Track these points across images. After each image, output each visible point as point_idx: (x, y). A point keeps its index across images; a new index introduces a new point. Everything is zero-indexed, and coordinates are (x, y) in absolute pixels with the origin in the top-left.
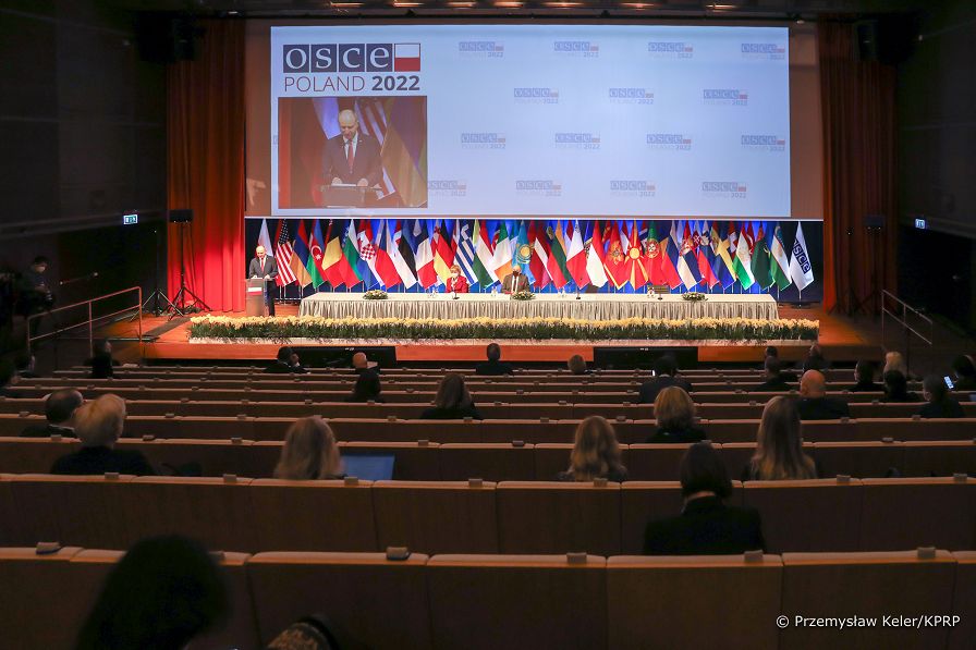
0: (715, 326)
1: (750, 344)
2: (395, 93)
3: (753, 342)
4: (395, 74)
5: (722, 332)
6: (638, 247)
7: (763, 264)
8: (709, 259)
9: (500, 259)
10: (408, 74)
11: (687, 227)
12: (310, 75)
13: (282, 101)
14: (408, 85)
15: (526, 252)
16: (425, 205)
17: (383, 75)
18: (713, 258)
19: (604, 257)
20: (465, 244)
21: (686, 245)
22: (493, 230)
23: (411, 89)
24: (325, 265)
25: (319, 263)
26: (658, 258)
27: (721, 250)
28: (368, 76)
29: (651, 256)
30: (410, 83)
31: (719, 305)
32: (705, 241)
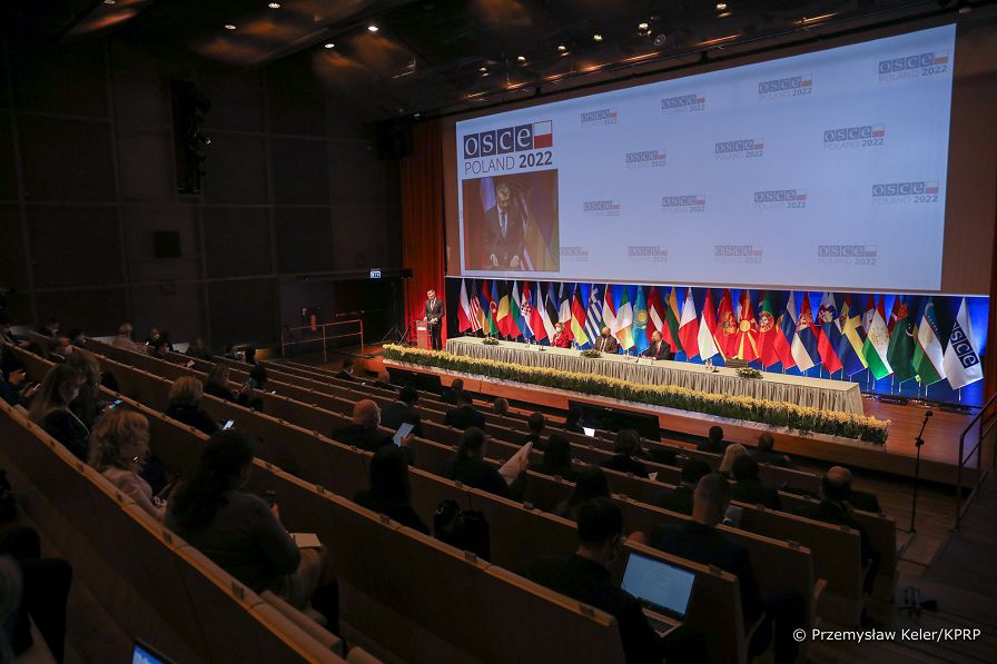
0: (750, 407)
1: (793, 434)
2: (535, 169)
3: (796, 433)
4: (534, 151)
5: (760, 414)
6: (749, 320)
7: (904, 351)
8: (831, 340)
9: (622, 323)
10: (543, 150)
11: (807, 299)
12: (480, 159)
13: (464, 181)
14: (543, 161)
15: (643, 318)
16: (558, 271)
17: (527, 153)
18: (836, 338)
19: (715, 328)
20: (593, 306)
21: (802, 321)
22: (615, 294)
23: (546, 163)
24: (499, 318)
25: (495, 315)
26: (771, 334)
27: (849, 330)
28: (516, 154)
29: (762, 330)
30: (545, 157)
31: (774, 386)
32: (828, 317)
